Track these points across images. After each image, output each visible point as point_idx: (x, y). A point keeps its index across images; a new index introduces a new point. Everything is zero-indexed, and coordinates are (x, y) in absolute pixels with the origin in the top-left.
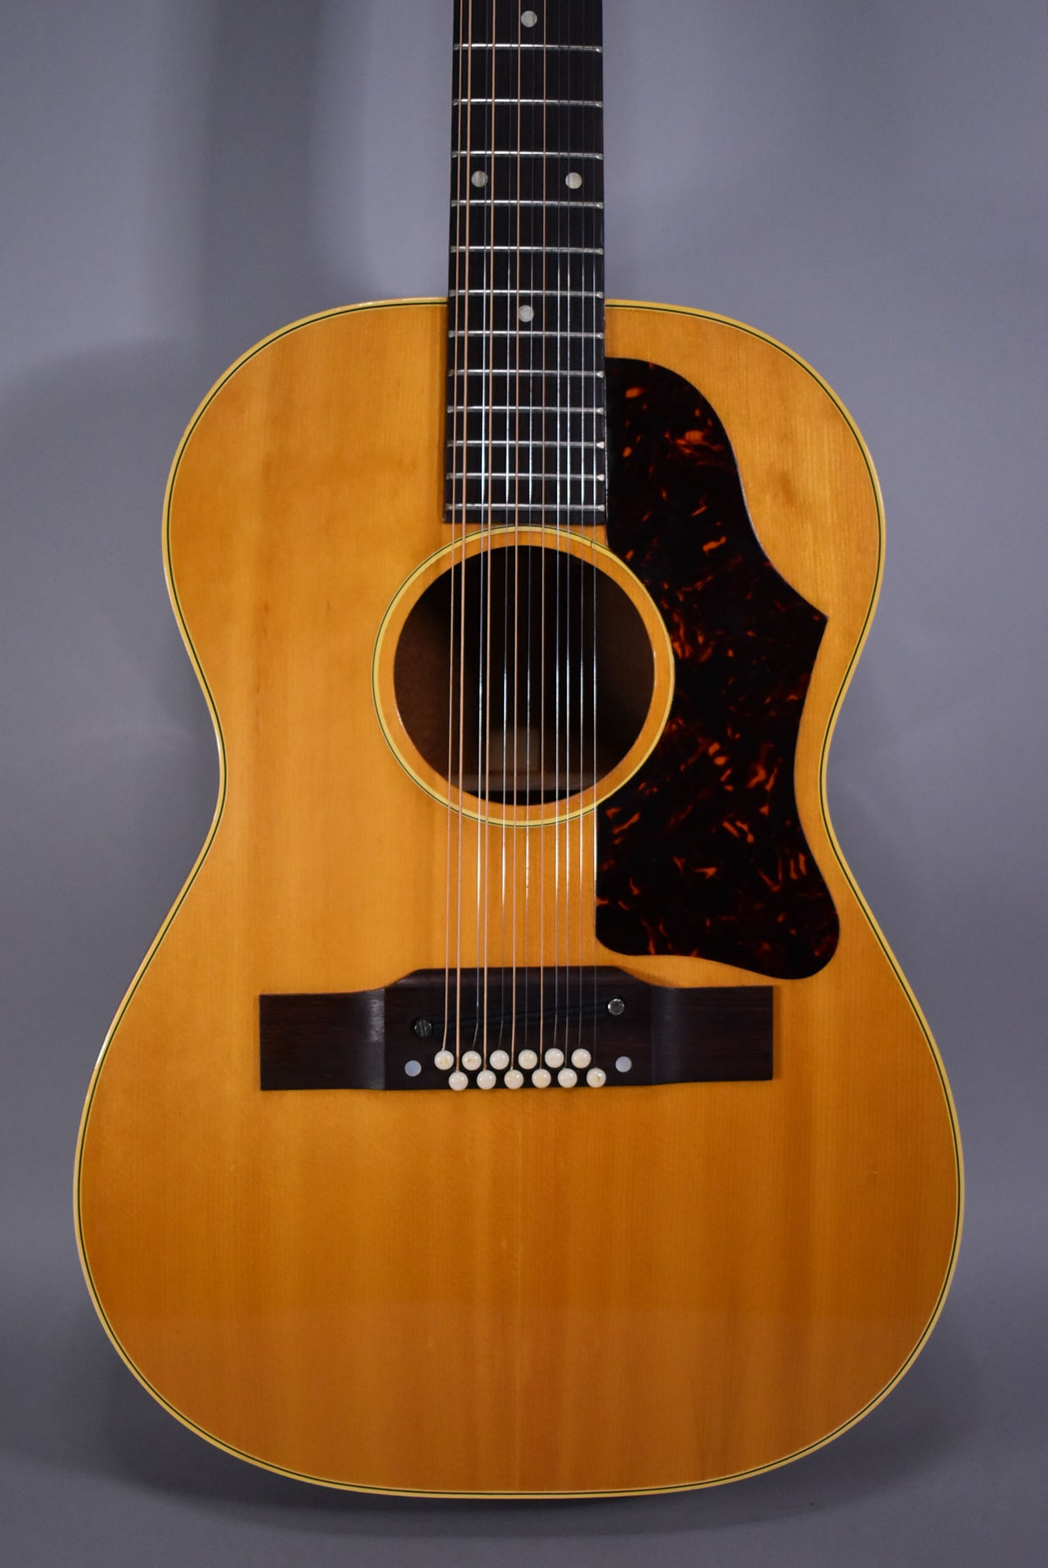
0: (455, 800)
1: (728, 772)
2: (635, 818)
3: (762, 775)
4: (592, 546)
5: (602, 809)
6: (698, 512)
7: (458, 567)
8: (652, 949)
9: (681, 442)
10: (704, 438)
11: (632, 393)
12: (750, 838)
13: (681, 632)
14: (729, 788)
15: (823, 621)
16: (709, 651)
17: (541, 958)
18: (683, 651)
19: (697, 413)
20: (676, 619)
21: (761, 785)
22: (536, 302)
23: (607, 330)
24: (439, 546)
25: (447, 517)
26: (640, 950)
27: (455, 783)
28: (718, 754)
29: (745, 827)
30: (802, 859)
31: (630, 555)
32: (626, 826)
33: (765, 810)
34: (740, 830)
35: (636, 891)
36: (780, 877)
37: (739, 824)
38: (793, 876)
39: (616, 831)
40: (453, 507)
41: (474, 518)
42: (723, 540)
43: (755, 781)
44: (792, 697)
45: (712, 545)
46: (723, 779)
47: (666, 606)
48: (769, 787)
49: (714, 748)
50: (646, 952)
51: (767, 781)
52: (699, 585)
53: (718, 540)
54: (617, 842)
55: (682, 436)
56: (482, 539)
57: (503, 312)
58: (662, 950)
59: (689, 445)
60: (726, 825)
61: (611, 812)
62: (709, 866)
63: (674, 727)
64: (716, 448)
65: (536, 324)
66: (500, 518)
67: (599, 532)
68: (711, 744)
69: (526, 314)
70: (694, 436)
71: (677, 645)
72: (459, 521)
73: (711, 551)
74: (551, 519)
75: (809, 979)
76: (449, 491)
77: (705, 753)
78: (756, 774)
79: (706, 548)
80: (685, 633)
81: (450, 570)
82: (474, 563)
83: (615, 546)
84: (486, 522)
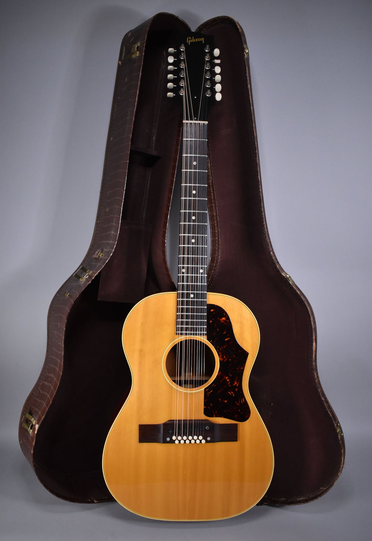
0: (177, 387)
1: (230, 382)
2: (212, 391)
3: (236, 383)
4: (203, 339)
5: (205, 389)
6: (224, 333)
7: (178, 343)
8: (214, 416)
9: (221, 320)
10: (226, 319)
11: (212, 310)
12: (234, 395)
13: (221, 356)
14: (230, 385)
15: (248, 354)
16: (226, 359)
17: (193, 418)
18: (221, 360)
19: (224, 314)
20: (220, 353)
21: (236, 385)
22: (194, 294)
23: (207, 298)
24: (174, 339)
25: (177, 334)
26: (213, 416)
27: (177, 384)
28: (227, 379)
29: (233, 393)
30: (243, 399)
31: (211, 341)
32: (210, 393)
33: (236, 390)
34: (232, 393)
35: (211, 405)
36: (239, 402)
37: (231, 392)
38: (242, 402)
39: (208, 393)
40: (178, 332)
41: (182, 334)
42: (229, 338)
43: (234, 384)
44: (242, 368)
45: (227, 339)
46: (229, 384)
47: (218, 351)
48: (237, 385)
49: (227, 378)
50: (213, 417)
51: (237, 384)
52: (224, 347)
53: (228, 338)
54: (208, 396)
55: (221, 319)
56: (183, 338)
57: (188, 295)
58: (216, 416)
59: (223, 320)
60: (229, 393)
61: (207, 390)
62: (225, 400)
63: (219, 374)
64: (228, 321)
65: (194, 298)
66: (186, 334)
67: (205, 337)
68: (226, 377)
69: (192, 296)
70: (224, 319)
71: (220, 358)
72: (179, 334)
73: (227, 340)
74: (196, 334)
75: (244, 422)
76: (177, 329)
77: (225, 379)
78: (235, 383)
79: (226, 340)
80: (222, 356)
81: (177, 344)
82: (181, 342)
83: (208, 339)
84: (184, 335)
